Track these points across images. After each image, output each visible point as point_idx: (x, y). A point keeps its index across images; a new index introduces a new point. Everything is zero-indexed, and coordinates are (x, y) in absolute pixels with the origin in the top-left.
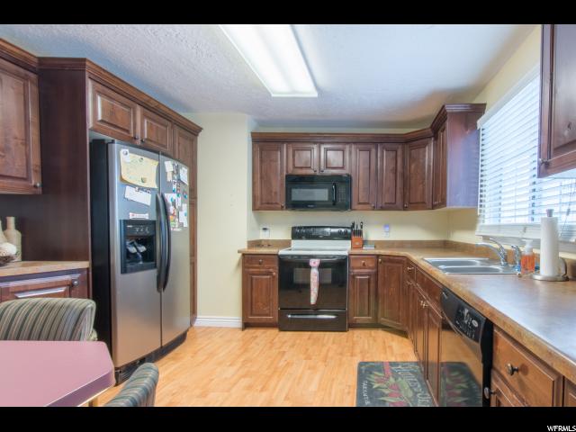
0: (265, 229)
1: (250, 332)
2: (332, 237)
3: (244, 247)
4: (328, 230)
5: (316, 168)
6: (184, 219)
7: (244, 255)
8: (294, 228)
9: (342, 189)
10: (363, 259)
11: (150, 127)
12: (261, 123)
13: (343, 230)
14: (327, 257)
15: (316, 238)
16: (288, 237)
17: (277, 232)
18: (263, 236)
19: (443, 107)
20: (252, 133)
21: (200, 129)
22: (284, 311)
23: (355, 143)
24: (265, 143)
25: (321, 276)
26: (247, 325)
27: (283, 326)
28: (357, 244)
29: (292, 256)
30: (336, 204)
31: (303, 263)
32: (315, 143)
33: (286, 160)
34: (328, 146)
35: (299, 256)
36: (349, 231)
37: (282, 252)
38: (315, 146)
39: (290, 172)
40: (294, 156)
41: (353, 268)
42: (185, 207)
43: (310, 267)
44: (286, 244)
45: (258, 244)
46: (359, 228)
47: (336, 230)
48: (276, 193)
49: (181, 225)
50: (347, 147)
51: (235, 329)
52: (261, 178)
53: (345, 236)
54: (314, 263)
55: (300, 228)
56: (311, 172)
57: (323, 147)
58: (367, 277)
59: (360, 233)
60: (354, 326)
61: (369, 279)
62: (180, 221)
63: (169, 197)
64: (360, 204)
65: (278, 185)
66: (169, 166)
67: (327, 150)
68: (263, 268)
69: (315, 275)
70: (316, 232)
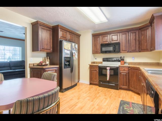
0: (96, 59)
1: (91, 86)
2: (115, 61)
3: (90, 64)
4: (115, 59)
5: (109, 41)
6: (76, 56)
7: (90, 65)
8: (103, 59)
9: (117, 47)
10: (124, 68)
11: (70, 36)
12: (95, 31)
13: (118, 59)
14: (112, 67)
15: (110, 61)
16: (101, 60)
17: (99, 59)
18: (95, 61)
19: (153, 15)
20: (92, 34)
21: (81, 35)
22: (100, 81)
23: (121, 32)
24: (95, 36)
25: (110, 72)
26: (91, 84)
27: (100, 86)
28: (122, 63)
29: (102, 66)
30: (114, 51)
31: (105, 68)
32: (109, 34)
33: (101, 40)
34: (112, 35)
35: (104, 66)
36: (120, 59)
37: (100, 65)
38: (109, 35)
39: (102, 43)
40: (103, 38)
41: (121, 71)
42: (77, 54)
43: (107, 70)
44: (101, 63)
45: (94, 63)
46: (123, 58)
47: (116, 59)
48: (98, 49)
49: (76, 58)
50: (119, 34)
51: (88, 84)
52: (94, 45)
53: (119, 61)
54: (108, 68)
55: (105, 58)
56: (107, 43)
57: (111, 35)
58: (125, 74)
59: (123, 60)
60: (121, 89)
61: (126, 74)
62: (76, 57)
63: (73, 51)
64: (123, 51)
65: (99, 47)
66: (73, 44)
67: (112, 36)
68: (95, 69)
69: (108, 72)
70: (109, 60)
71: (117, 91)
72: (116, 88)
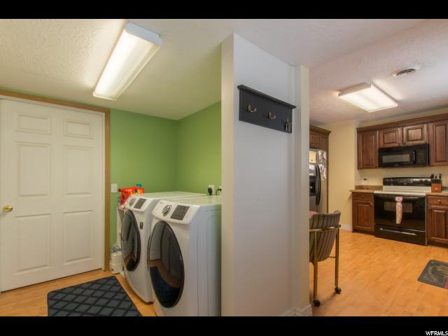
0: (365, 179)
1: (356, 234)
2: (415, 184)
3: (353, 188)
4: (414, 180)
5: (400, 142)
7: (353, 193)
8: (384, 179)
9: (421, 154)
10: (438, 199)
12: (363, 122)
13: (424, 180)
14: (409, 196)
15: (402, 184)
16: (380, 183)
17: (374, 181)
18: (364, 183)
20: (357, 129)
21: (330, 132)
22: (377, 226)
23: (431, 122)
24: (365, 133)
25: (403, 208)
26: (355, 230)
27: (377, 234)
28: (436, 189)
29: (383, 194)
30: (414, 163)
31: (391, 199)
32: (399, 127)
33: (378, 140)
34: (409, 127)
35: (388, 195)
36: (429, 180)
37: (376, 192)
38: (399, 129)
39: (381, 146)
40: (384, 136)
41: (431, 204)
43: (396, 202)
44: (380, 188)
45: (361, 187)
46: (438, 178)
47: (418, 180)
48: (372, 159)
49: (324, 178)
50: (425, 126)
51: (348, 231)
52: (363, 151)
53: (427, 184)
54: (399, 199)
55: (389, 179)
56: (396, 145)
57: (405, 129)
58: (444, 211)
59: (439, 182)
60: (432, 243)
61: (445, 213)
62: (323, 176)
64: (436, 161)
65: (373, 155)
67: (408, 130)
68: (365, 200)
69: (399, 207)
70: (401, 181)
71: (423, 247)
72: (419, 240)
